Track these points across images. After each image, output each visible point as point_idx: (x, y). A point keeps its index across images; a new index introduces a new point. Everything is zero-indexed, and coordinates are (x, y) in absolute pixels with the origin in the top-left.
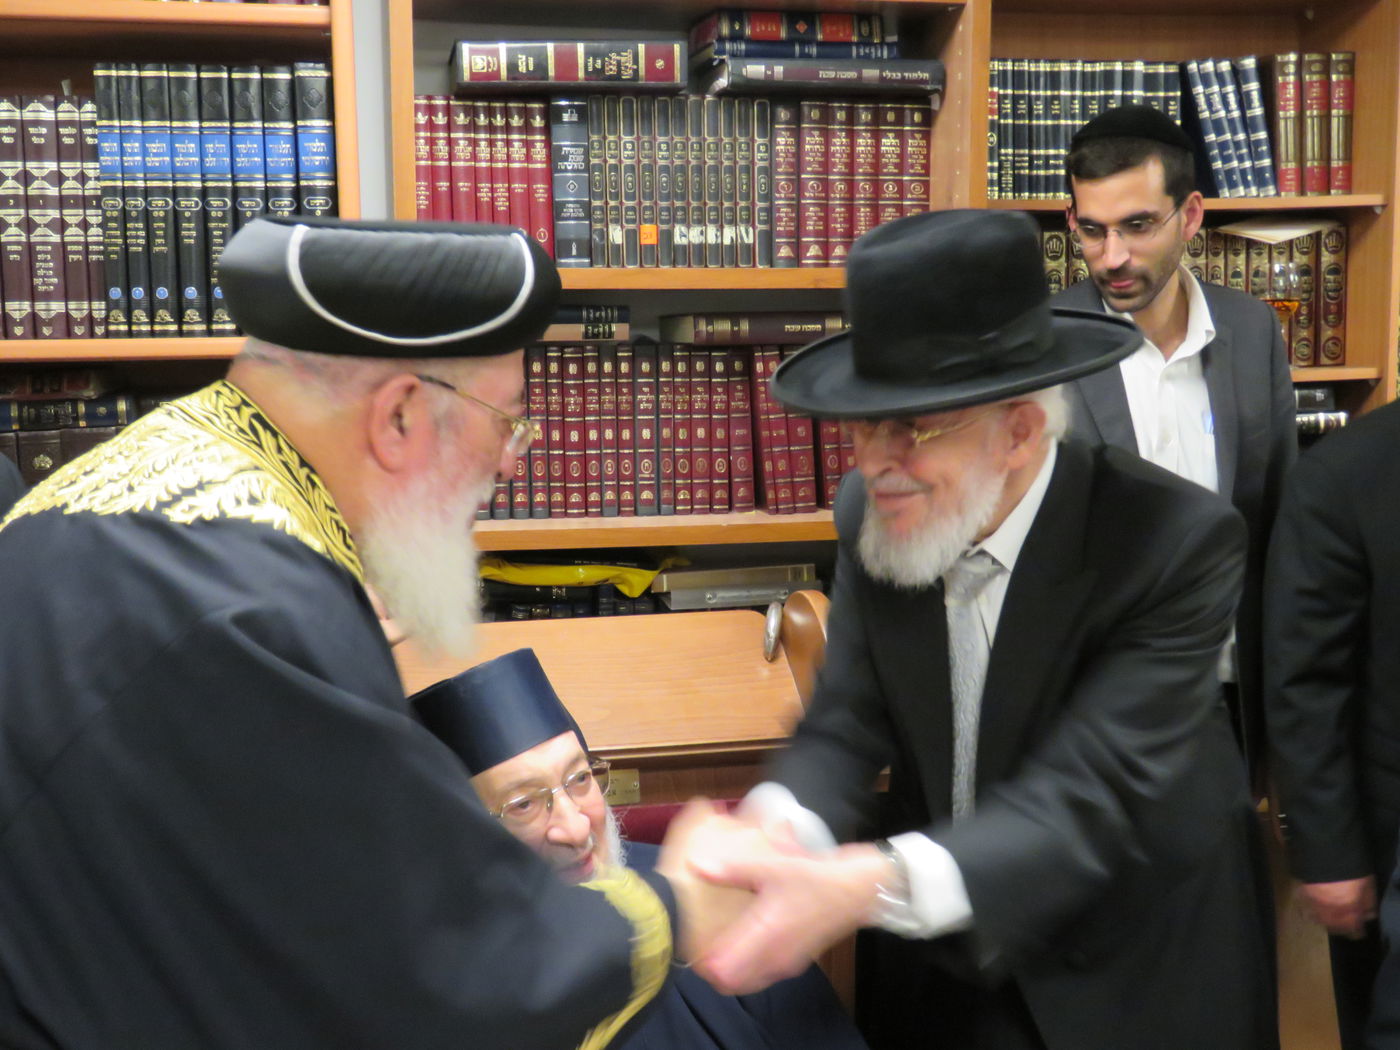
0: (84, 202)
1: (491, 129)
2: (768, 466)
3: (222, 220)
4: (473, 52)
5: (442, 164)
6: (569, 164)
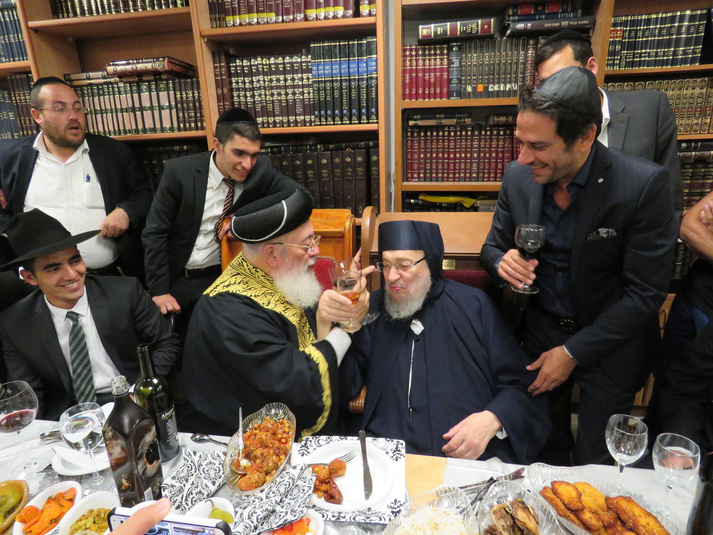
0: (309, 86)
1: (430, 55)
3: (346, 89)
4: (423, 28)
5: (414, 68)
6: (455, 65)
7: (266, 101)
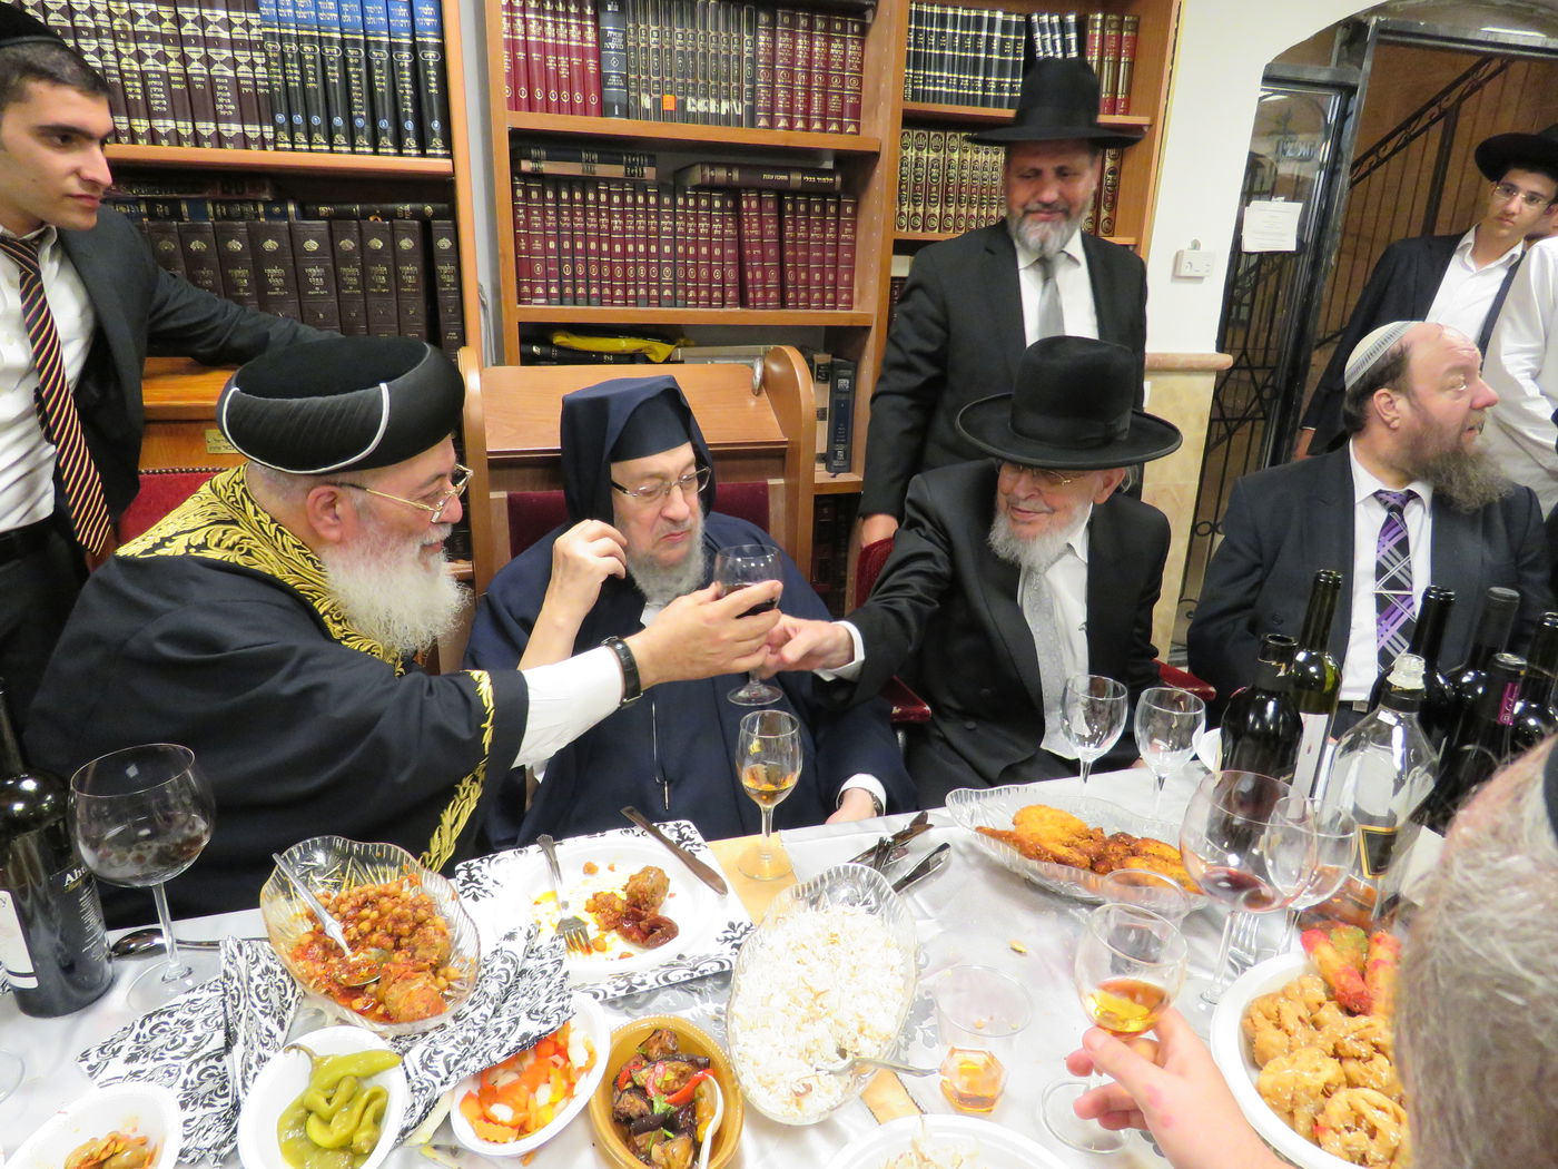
0: (250, 45)
1: (555, 13)
3: (358, 65)
5: (520, 38)
6: (612, 45)
7: (121, 73)
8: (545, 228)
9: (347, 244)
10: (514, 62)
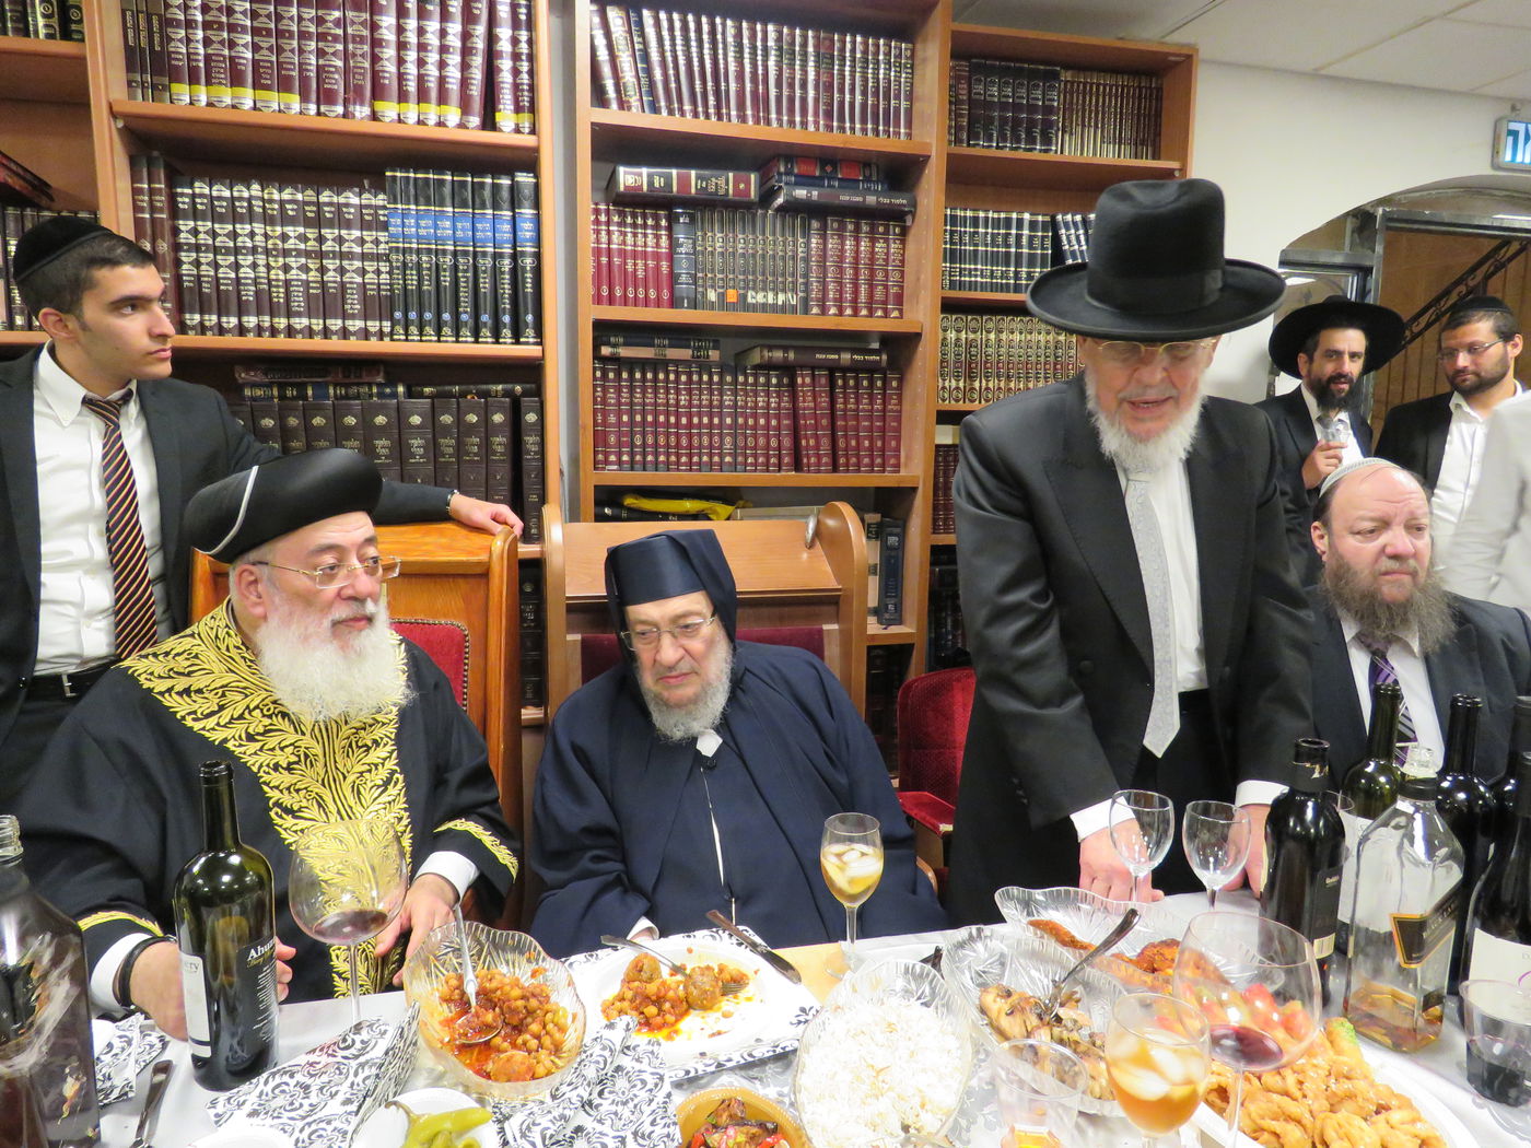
0: (378, 257)
1: (634, 225)
2: (804, 442)
3: (466, 271)
4: (625, 173)
5: (604, 246)
6: (683, 250)
7: (269, 281)
8: (619, 404)
9: (447, 419)
10: (598, 265)
